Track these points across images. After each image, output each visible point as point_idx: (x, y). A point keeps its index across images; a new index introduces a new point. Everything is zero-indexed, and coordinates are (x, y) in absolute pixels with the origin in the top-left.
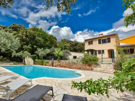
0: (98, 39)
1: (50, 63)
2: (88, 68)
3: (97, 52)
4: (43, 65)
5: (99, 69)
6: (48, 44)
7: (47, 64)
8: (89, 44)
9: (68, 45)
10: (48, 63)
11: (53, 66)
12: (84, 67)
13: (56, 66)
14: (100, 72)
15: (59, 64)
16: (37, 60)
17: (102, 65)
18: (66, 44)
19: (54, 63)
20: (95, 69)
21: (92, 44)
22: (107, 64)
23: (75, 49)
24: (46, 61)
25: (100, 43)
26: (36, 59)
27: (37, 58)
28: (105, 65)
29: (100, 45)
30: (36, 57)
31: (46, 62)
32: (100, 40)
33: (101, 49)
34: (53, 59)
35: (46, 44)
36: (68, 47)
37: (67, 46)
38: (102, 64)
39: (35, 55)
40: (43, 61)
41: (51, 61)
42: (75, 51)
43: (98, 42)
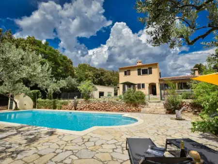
0: (137, 69)
1: (70, 104)
2: (134, 109)
3: (136, 86)
4: (55, 108)
5: (147, 109)
6: (61, 71)
7: (63, 107)
8: (126, 74)
9: (91, 73)
10: (66, 104)
11: (76, 109)
12: (128, 107)
13: (81, 109)
14: (150, 113)
15: (88, 105)
16: (40, 100)
17: (150, 104)
18: (87, 73)
19: (78, 105)
20: (142, 109)
21: (129, 74)
22: (155, 102)
23: (101, 80)
24: (62, 101)
25: (139, 74)
26: (38, 97)
27: (40, 95)
28: (153, 103)
29: (139, 76)
30: (38, 94)
31: (62, 103)
32: (140, 69)
33: (141, 82)
34: (75, 98)
35: (56, 71)
36: (90, 78)
37: (90, 76)
38: (150, 102)
39: (37, 91)
40: (54, 102)
41: (72, 101)
42: (101, 83)
43: (136, 72)
